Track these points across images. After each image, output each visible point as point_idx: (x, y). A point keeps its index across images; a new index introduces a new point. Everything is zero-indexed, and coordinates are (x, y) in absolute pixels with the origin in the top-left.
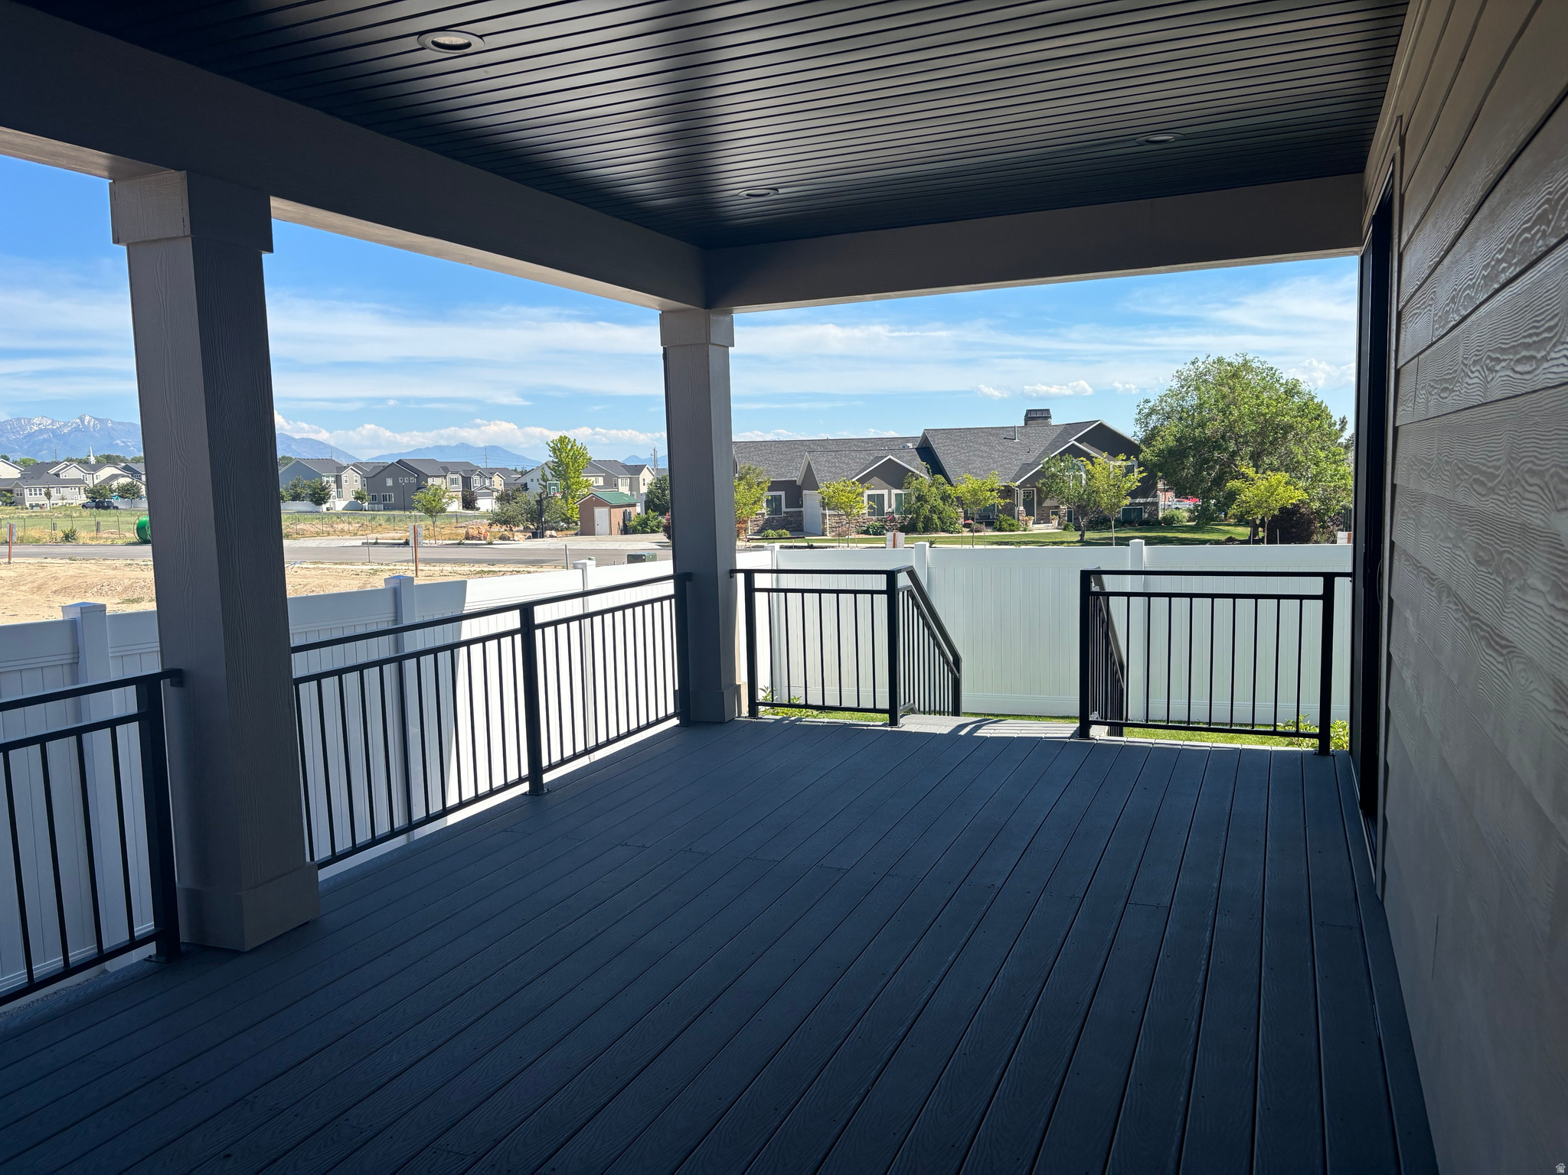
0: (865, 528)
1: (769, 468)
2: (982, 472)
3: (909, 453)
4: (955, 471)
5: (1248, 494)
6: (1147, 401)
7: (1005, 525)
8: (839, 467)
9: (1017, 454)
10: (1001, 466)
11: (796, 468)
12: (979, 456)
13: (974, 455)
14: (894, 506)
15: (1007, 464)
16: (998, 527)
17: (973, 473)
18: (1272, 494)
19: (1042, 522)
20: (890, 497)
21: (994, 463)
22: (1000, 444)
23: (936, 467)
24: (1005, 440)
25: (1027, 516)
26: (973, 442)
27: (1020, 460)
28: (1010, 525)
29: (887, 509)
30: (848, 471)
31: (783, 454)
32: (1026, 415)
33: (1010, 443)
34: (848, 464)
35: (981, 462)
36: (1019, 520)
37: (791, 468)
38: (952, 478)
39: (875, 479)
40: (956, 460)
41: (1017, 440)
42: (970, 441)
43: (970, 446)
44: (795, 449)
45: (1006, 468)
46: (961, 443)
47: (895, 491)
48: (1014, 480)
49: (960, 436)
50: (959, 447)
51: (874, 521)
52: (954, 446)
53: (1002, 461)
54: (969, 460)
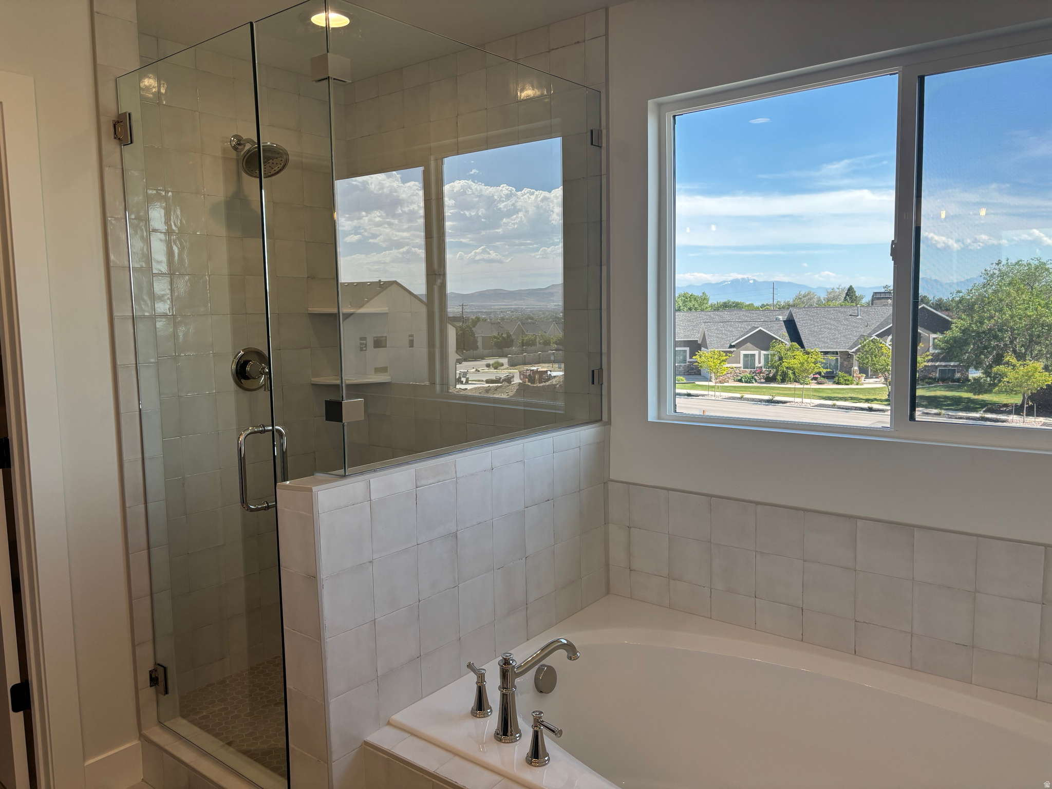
0: (739, 378)
1: (679, 332)
2: (828, 341)
3: (778, 324)
4: (808, 339)
5: (1011, 375)
6: (959, 292)
7: (842, 380)
8: (725, 334)
9: (858, 327)
10: (844, 336)
11: (698, 331)
12: (828, 328)
13: (825, 328)
14: (762, 364)
15: (848, 335)
16: (837, 381)
17: (822, 341)
18: (1030, 377)
19: (874, 377)
20: (760, 357)
21: (839, 334)
22: (847, 319)
23: (795, 335)
24: (850, 317)
25: (860, 373)
26: (826, 318)
27: (859, 332)
28: (846, 380)
29: (757, 365)
30: (730, 337)
31: (690, 321)
32: (873, 296)
33: (853, 319)
34: (732, 331)
35: (829, 333)
36: (853, 376)
37: (695, 331)
38: (805, 344)
39: (749, 344)
40: (811, 331)
41: (859, 317)
42: (824, 317)
43: (823, 321)
44: (700, 317)
45: (847, 338)
46: (816, 319)
47: (763, 352)
48: (852, 348)
49: (817, 313)
50: (814, 321)
51: (747, 373)
52: (811, 320)
53: (845, 333)
54: (820, 331)
